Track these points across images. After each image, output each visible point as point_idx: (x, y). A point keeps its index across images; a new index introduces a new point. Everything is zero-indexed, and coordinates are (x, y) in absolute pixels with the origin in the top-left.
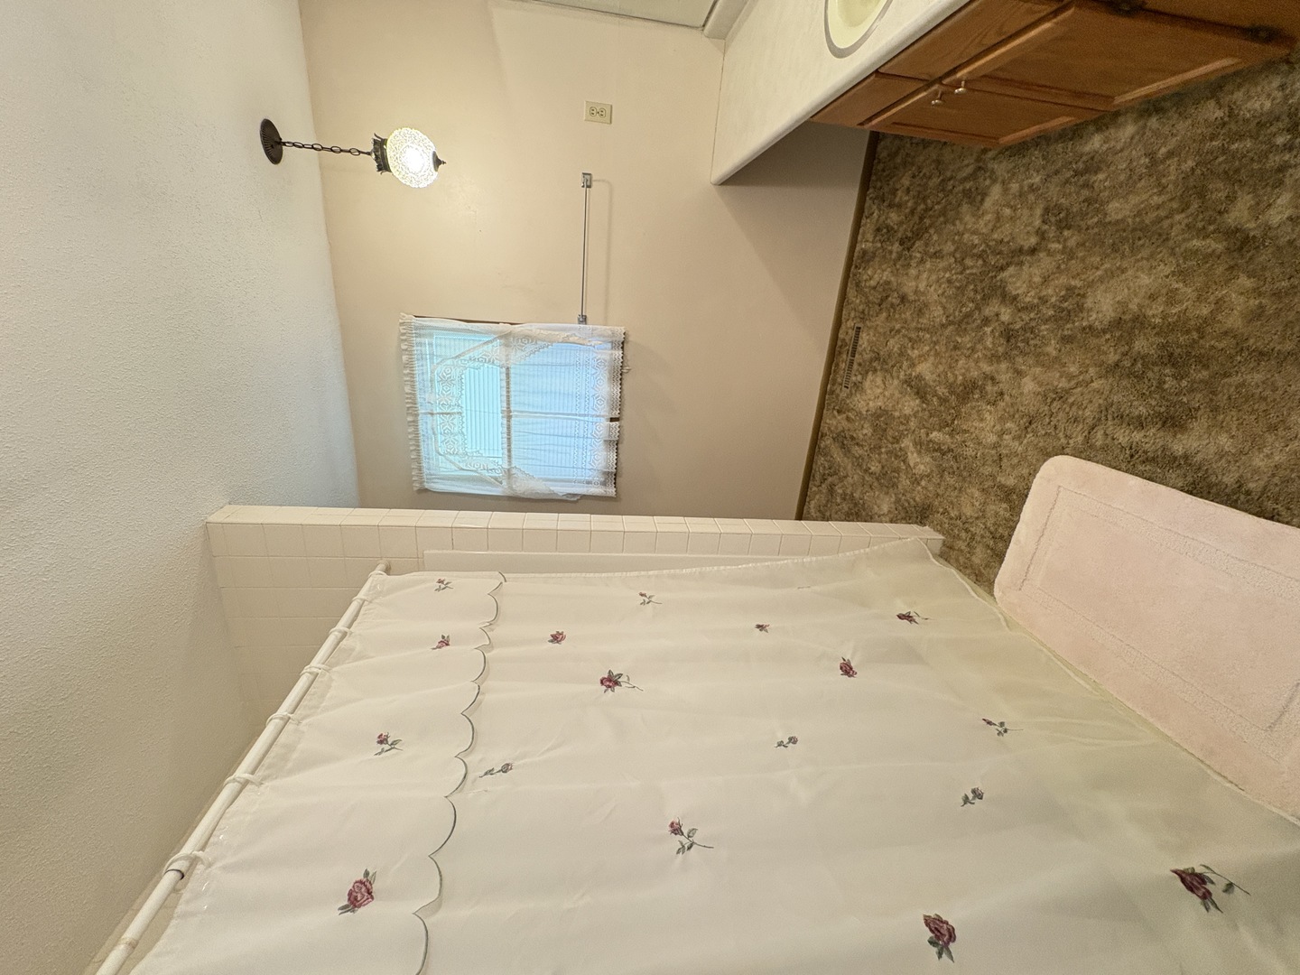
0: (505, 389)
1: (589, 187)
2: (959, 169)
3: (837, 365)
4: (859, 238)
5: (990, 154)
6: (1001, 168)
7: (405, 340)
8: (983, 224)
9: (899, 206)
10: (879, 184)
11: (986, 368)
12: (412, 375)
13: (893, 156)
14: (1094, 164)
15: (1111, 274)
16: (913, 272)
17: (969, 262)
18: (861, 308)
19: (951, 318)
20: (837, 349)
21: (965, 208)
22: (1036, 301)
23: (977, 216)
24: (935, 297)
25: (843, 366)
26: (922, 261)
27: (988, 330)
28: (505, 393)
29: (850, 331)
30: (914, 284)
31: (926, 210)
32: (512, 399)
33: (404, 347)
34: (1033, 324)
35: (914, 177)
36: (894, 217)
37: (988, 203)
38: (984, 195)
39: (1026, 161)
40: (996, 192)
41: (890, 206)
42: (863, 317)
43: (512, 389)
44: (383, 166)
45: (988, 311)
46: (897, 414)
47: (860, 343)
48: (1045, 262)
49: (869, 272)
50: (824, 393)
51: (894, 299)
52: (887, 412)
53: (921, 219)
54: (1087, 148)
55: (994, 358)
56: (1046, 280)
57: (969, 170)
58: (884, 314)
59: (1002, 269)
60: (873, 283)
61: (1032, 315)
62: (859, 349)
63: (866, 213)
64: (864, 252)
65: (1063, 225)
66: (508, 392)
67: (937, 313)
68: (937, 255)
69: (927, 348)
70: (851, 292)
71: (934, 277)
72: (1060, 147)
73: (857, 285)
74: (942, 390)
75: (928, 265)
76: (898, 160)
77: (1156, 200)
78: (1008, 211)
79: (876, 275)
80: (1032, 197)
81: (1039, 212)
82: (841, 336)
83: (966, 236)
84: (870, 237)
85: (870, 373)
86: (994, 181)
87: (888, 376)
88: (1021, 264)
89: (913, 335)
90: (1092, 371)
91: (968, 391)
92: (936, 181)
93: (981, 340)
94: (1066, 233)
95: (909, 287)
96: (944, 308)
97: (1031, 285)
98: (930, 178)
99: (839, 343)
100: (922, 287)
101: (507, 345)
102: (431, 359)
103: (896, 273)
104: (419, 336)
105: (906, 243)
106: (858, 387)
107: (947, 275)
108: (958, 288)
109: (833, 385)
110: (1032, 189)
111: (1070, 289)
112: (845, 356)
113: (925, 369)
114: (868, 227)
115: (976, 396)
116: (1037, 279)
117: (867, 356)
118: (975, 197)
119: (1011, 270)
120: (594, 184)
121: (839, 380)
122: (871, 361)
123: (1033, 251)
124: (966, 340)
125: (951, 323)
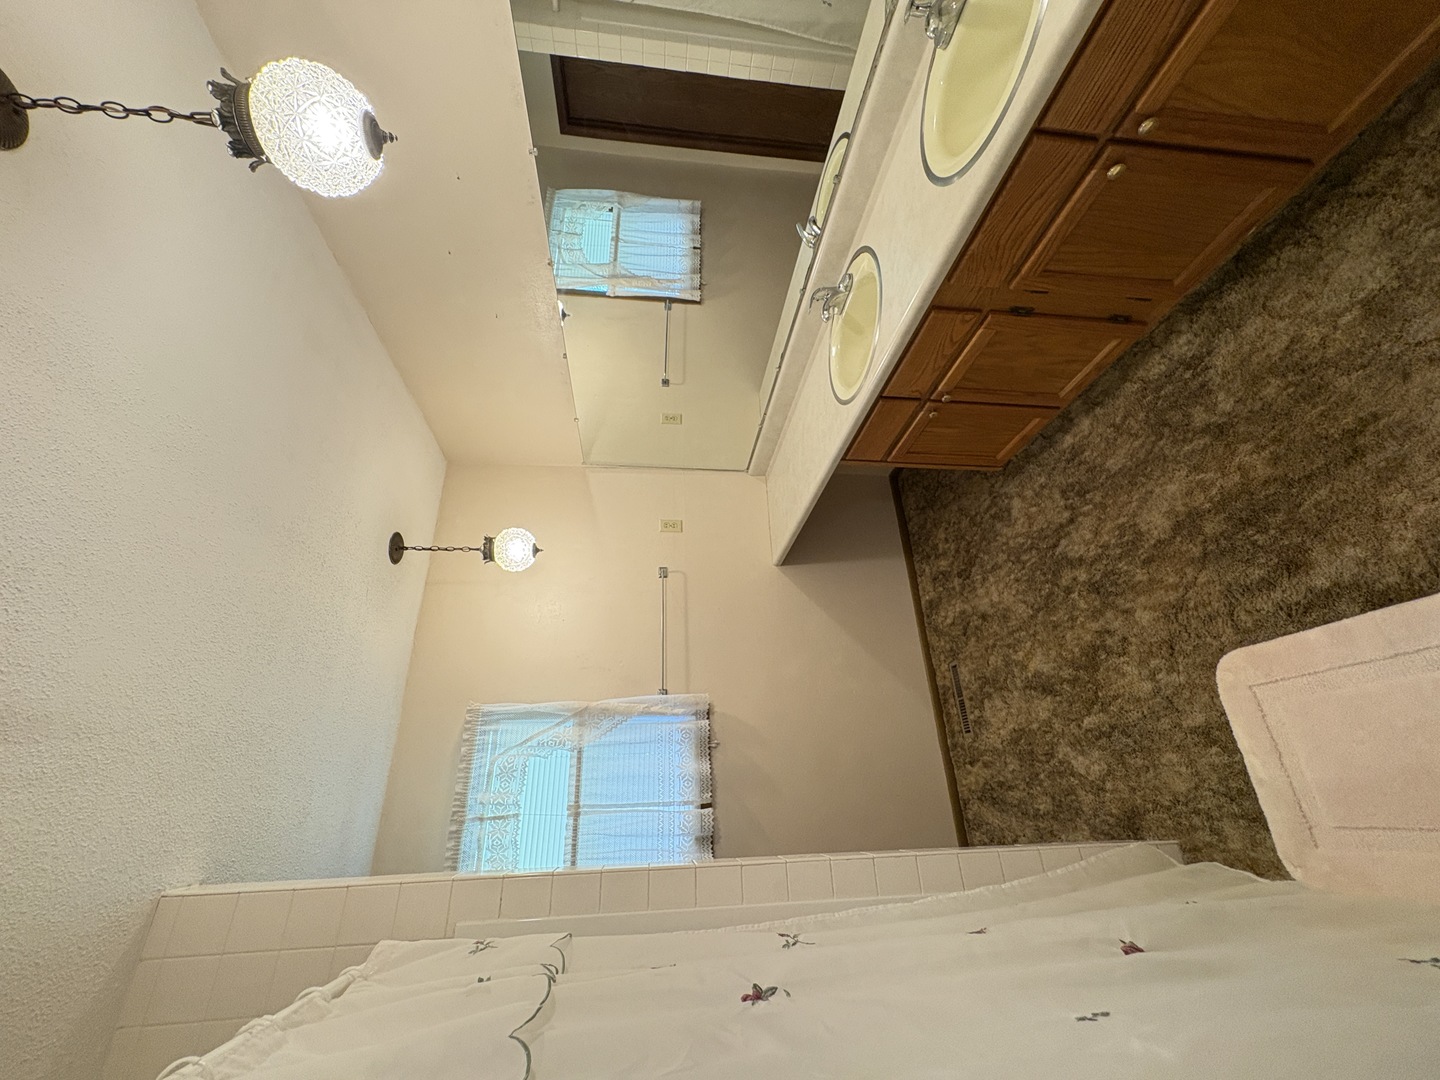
0: (574, 778)
1: (665, 577)
2: (980, 506)
3: (948, 714)
4: (921, 593)
5: (997, 486)
6: (1011, 488)
7: (469, 729)
8: (1020, 526)
9: (945, 554)
10: (921, 549)
11: (1095, 626)
12: (467, 770)
13: (922, 527)
14: (1076, 452)
15: (1144, 500)
16: (981, 592)
17: (1024, 558)
18: (948, 647)
19: (1036, 606)
20: (941, 697)
21: (999, 526)
22: (1100, 551)
23: (1011, 524)
24: (1012, 599)
25: (954, 711)
26: (984, 579)
27: (1075, 595)
28: (574, 783)
29: (947, 674)
30: (986, 600)
31: (969, 543)
32: (582, 790)
33: (465, 737)
34: (1109, 568)
35: (946, 529)
36: (943, 564)
37: (1015, 513)
38: (1009, 511)
39: (1027, 474)
40: (1016, 503)
41: (937, 557)
42: (954, 654)
43: (583, 777)
44: (488, 556)
45: (1065, 582)
46: (1035, 726)
47: (961, 678)
48: (1087, 523)
49: (943, 614)
50: (946, 751)
51: (976, 621)
52: (1022, 730)
53: (968, 552)
54: (1065, 445)
55: (1096, 614)
56: (1096, 533)
57: (988, 502)
58: (973, 639)
59: (1055, 546)
60: (949, 621)
61: (1104, 562)
62: (963, 684)
63: (918, 573)
64: (930, 602)
65: (1082, 494)
66: (578, 781)
67: (1023, 611)
68: (996, 567)
69: (1029, 644)
70: (933, 639)
71: (1002, 585)
72: (1046, 455)
73: (936, 630)
74: (1066, 673)
75: (992, 579)
76: (929, 526)
77: (1137, 444)
78: (1034, 509)
79: (949, 614)
80: (1046, 492)
81: (1057, 496)
82: (940, 683)
83: (1011, 542)
84: (930, 588)
85: (986, 700)
86: (1012, 498)
87: (1006, 694)
88: (1069, 533)
89: (1010, 641)
90: (1190, 571)
91: (1092, 658)
92: (965, 523)
93: (1074, 607)
94: (1088, 496)
95: (984, 605)
96: (1025, 602)
97: (1087, 543)
98: (959, 523)
99: (941, 691)
100: (995, 598)
101: (581, 724)
102: (494, 749)
103: (966, 601)
104: (485, 723)
105: (964, 574)
106: (980, 722)
107: (1012, 577)
108: (1028, 580)
109: (953, 736)
110: (1042, 487)
111: (1120, 527)
112: (952, 701)
113: (1040, 664)
114: (925, 583)
115: (1103, 657)
116: (1088, 536)
117: (975, 687)
118: (1004, 516)
119: (1063, 542)
120: (670, 575)
121: (957, 728)
122: (981, 688)
123: (1072, 521)
124: (1061, 615)
125: (1038, 610)
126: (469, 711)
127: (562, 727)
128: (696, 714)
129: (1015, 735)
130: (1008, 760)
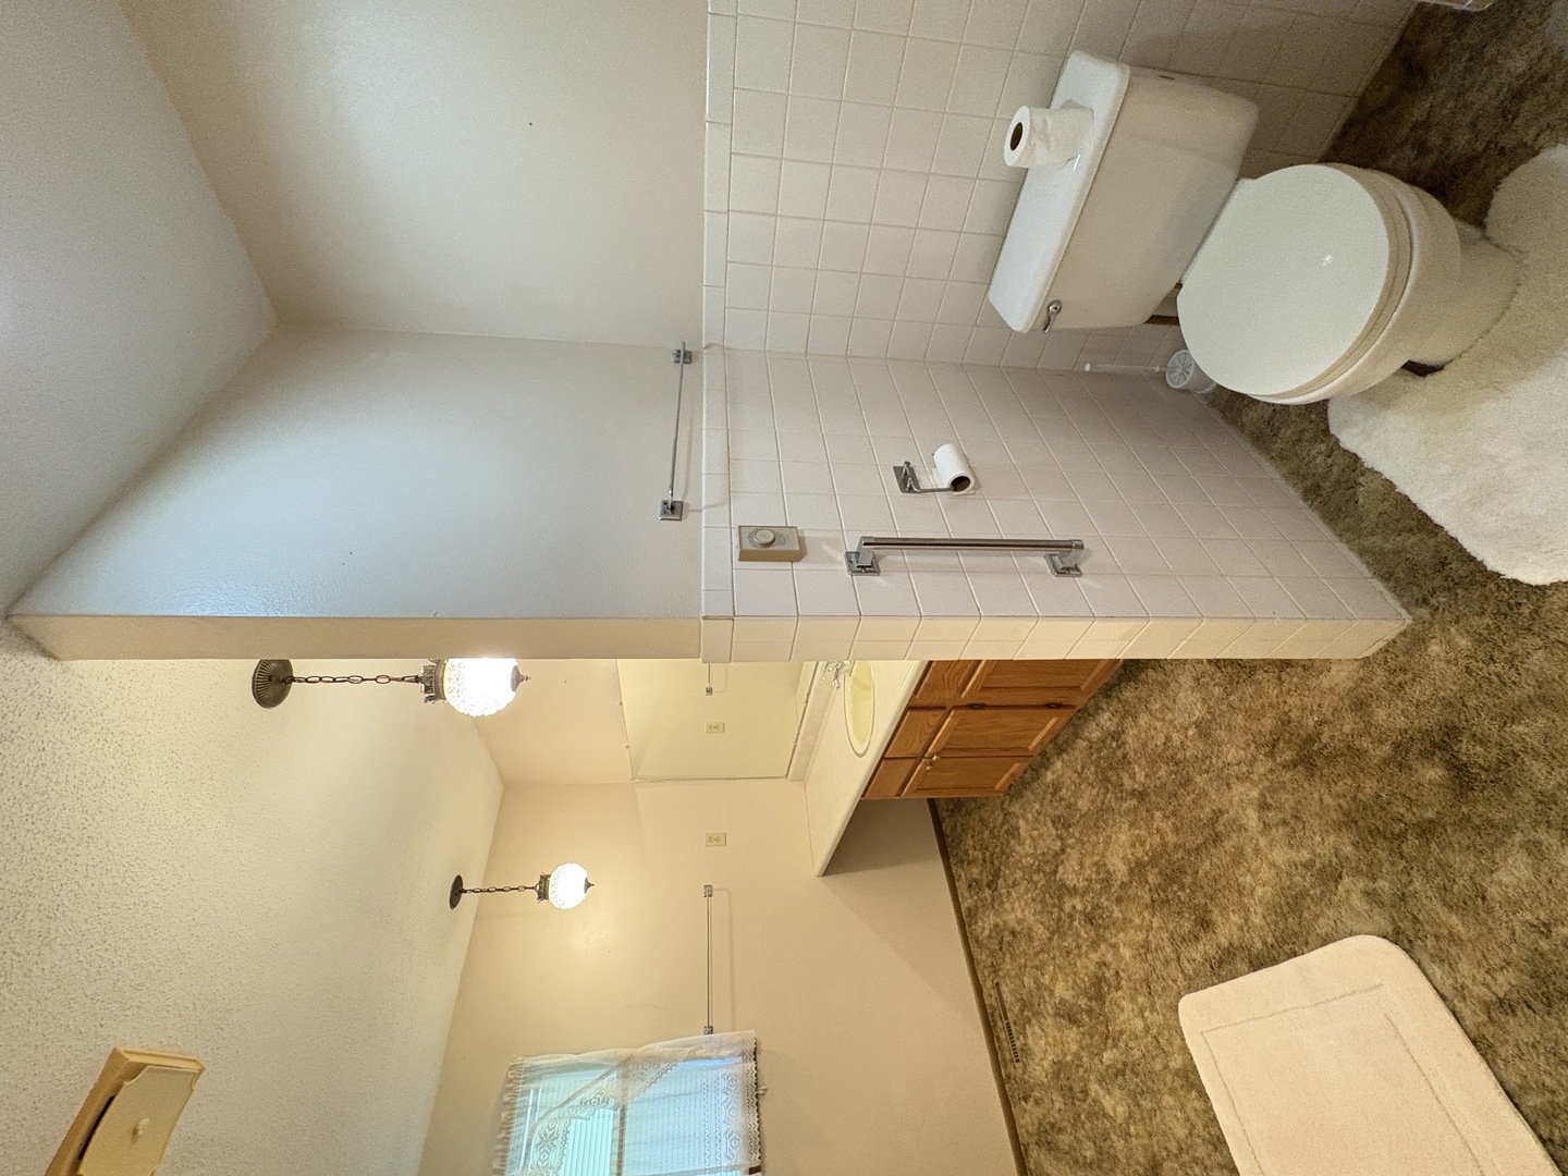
0: (617, 1143)
1: (710, 896)
2: (996, 819)
3: (998, 1038)
4: (960, 899)
5: (1006, 803)
6: (1016, 808)
7: (510, 1089)
8: (1028, 847)
9: (974, 861)
10: (955, 852)
11: (1094, 956)
12: (506, 1140)
13: (954, 829)
14: (1056, 788)
15: (1107, 843)
16: (1007, 906)
17: (1035, 878)
18: (989, 961)
19: (1051, 929)
20: (990, 1019)
21: (1012, 842)
22: (1086, 883)
23: (1021, 844)
24: (1033, 918)
25: (1003, 1036)
26: (1009, 894)
27: (1076, 923)
28: (616, 1149)
29: (992, 992)
30: (1013, 916)
31: (992, 855)
32: (625, 1158)
33: (506, 1099)
34: (1096, 901)
35: (973, 837)
36: (975, 871)
37: (1022, 832)
38: (1018, 829)
39: (1025, 799)
40: (1021, 823)
41: (969, 863)
42: (995, 970)
43: (626, 1142)
44: (543, 895)
45: (1067, 908)
46: (1069, 1058)
47: (1005, 998)
48: (1074, 854)
49: (980, 924)
51: (1008, 938)
53: (992, 863)
54: (1048, 780)
55: (1094, 946)
56: (1081, 865)
57: (1001, 817)
58: (1008, 956)
59: (1055, 872)
60: (987, 933)
61: (1091, 895)
62: (1007, 1006)
63: (956, 878)
64: (969, 909)
65: (1067, 826)
66: (621, 1147)
67: (1041, 932)
68: (1015, 884)
69: (1052, 967)
70: (975, 950)
71: (1023, 903)
72: (1036, 784)
73: (977, 941)
74: (1083, 1002)
75: (1014, 894)
76: (959, 830)
77: (1094, 792)
78: (1035, 833)
79: (985, 924)
80: (1041, 818)
81: (1050, 824)
82: (987, 1002)
83: (1024, 861)
84: (966, 894)
85: (1027, 1026)
86: (1018, 818)
87: (1042, 1020)
88: (1062, 862)
89: (1037, 962)
90: (1146, 914)
91: (1098, 988)
92: (987, 832)
93: (1079, 936)
94: (1071, 830)
95: (1011, 919)
96: (1042, 923)
97: (1078, 874)
98: (983, 832)
99: (989, 1011)
100: (1019, 914)
102: (534, 1112)
103: (997, 913)
105: (992, 885)
107: (1029, 895)
108: (1040, 902)
109: (1006, 1067)
110: (1039, 813)
111: (1096, 864)
112: (999, 1023)
113: (1061, 990)
114: (962, 886)
115: (1106, 989)
116: (1077, 868)
117: (1016, 1009)
118: (1014, 832)
119: (1061, 869)
120: (714, 893)
121: (1008, 1056)
122: (1022, 1011)
123: (1063, 850)
124: (1069, 942)
125: (1053, 933)
126: (512, 1068)
127: (606, 1079)
128: (742, 1054)
129: (1055, 1068)
130: (1054, 1098)
